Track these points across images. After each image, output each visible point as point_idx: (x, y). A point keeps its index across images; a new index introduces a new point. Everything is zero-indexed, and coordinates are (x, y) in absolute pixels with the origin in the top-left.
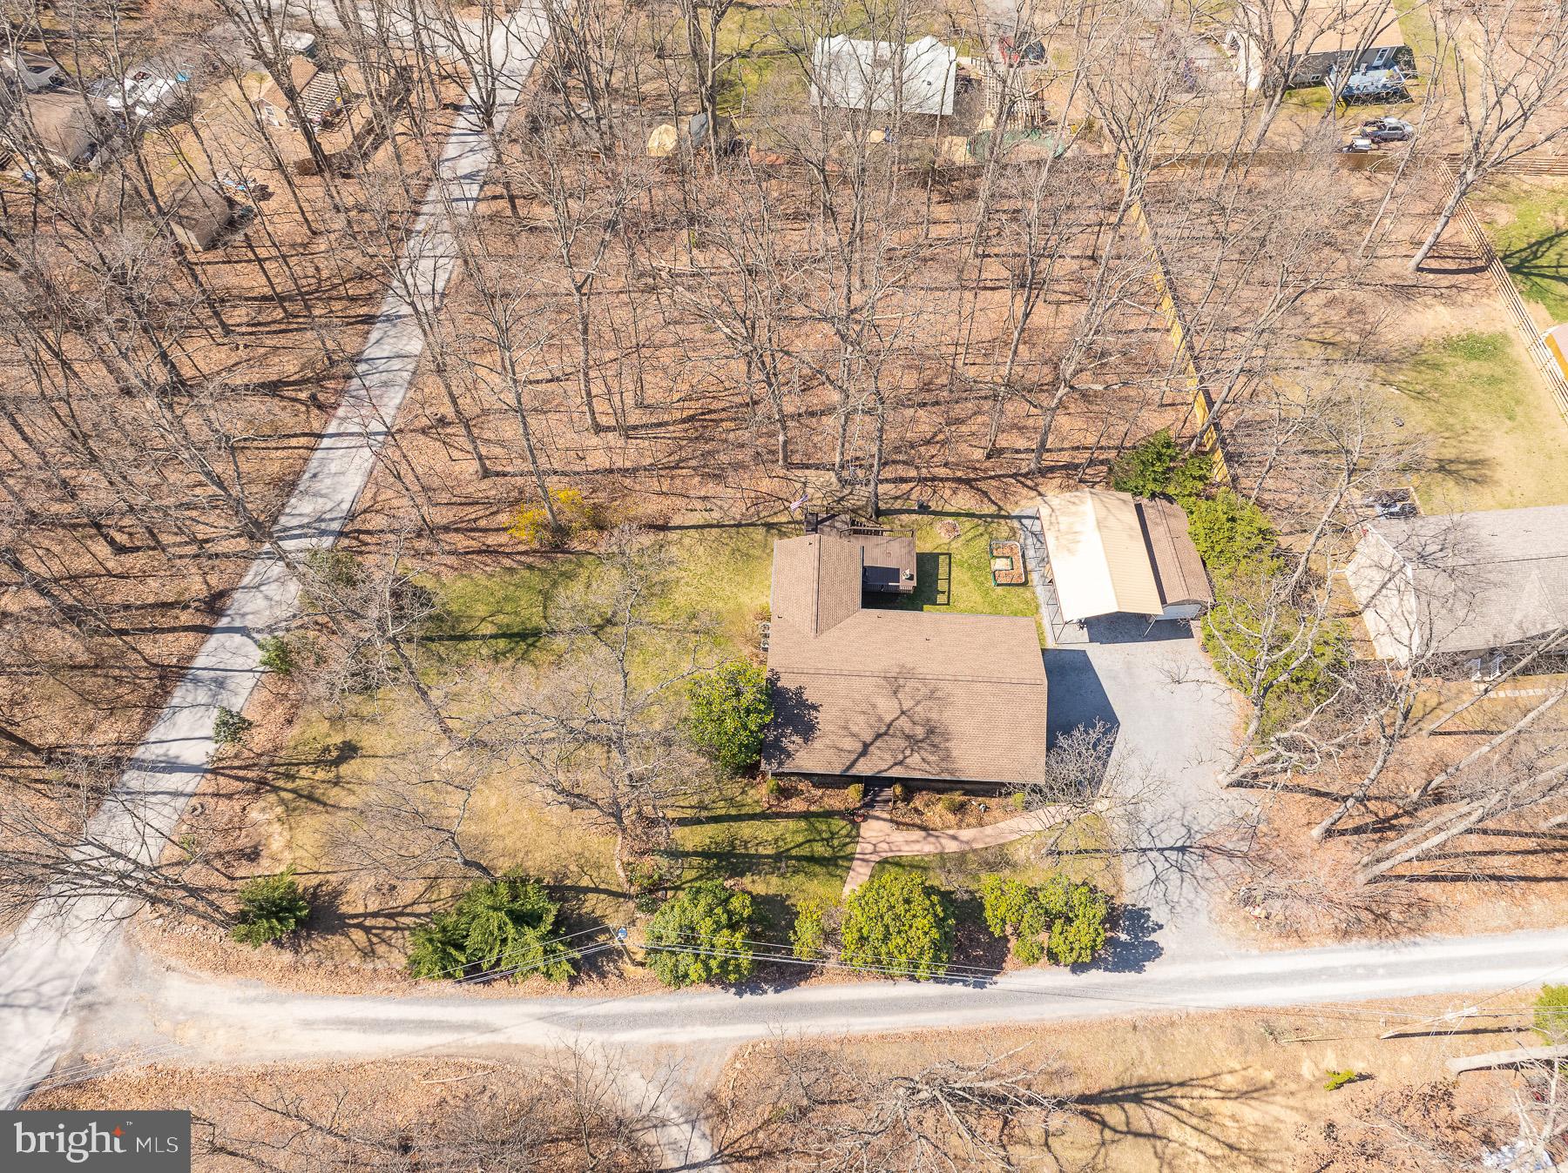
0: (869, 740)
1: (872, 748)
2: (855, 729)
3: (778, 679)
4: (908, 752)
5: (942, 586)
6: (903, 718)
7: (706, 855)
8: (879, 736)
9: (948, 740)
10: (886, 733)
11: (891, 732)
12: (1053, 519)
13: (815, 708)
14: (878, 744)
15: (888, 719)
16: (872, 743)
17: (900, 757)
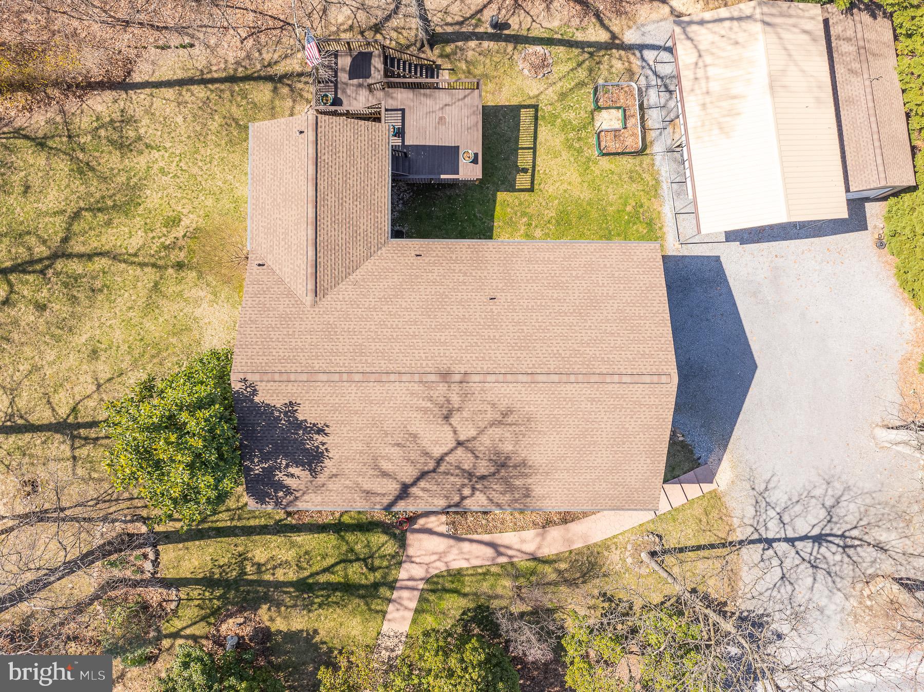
0: (408, 481)
1: (414, 490)
2: (386, 466)
3: (255, 392)
4: (467, 492)
5: (524, 160)
6: (460, 451)
7: (208, 582)
8: (423, 475)
9: (526, 475)
10: (434, 471)
11: (442, 469)
12: (700, 73)
13: (320, 431)
14: (422, 484)
15: (437, 452)
16: (414, 484)
17: (457, 499)
